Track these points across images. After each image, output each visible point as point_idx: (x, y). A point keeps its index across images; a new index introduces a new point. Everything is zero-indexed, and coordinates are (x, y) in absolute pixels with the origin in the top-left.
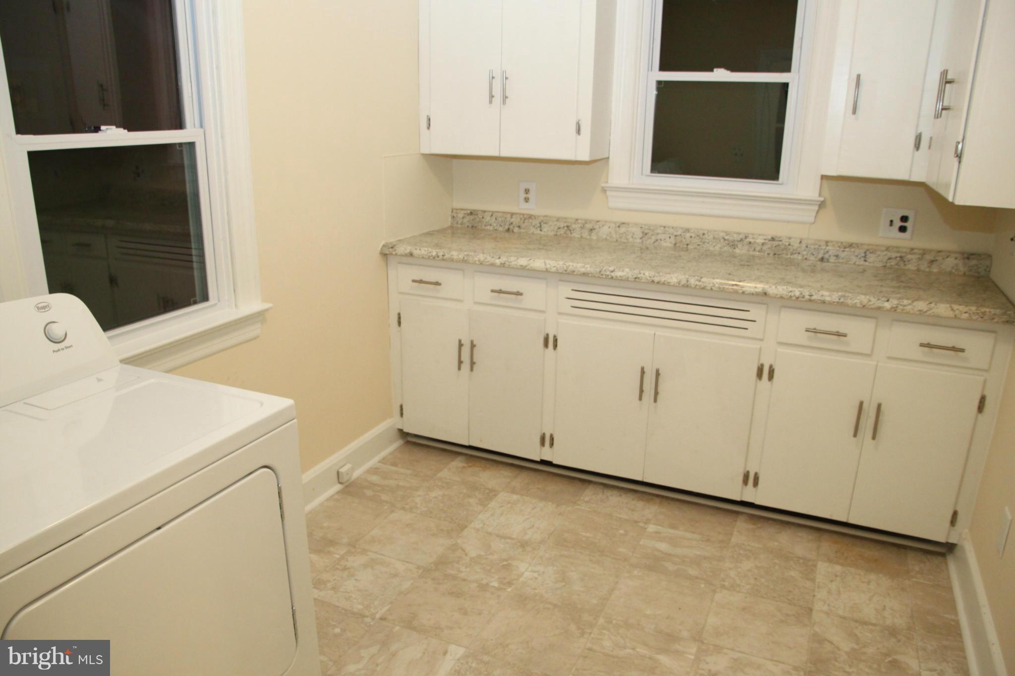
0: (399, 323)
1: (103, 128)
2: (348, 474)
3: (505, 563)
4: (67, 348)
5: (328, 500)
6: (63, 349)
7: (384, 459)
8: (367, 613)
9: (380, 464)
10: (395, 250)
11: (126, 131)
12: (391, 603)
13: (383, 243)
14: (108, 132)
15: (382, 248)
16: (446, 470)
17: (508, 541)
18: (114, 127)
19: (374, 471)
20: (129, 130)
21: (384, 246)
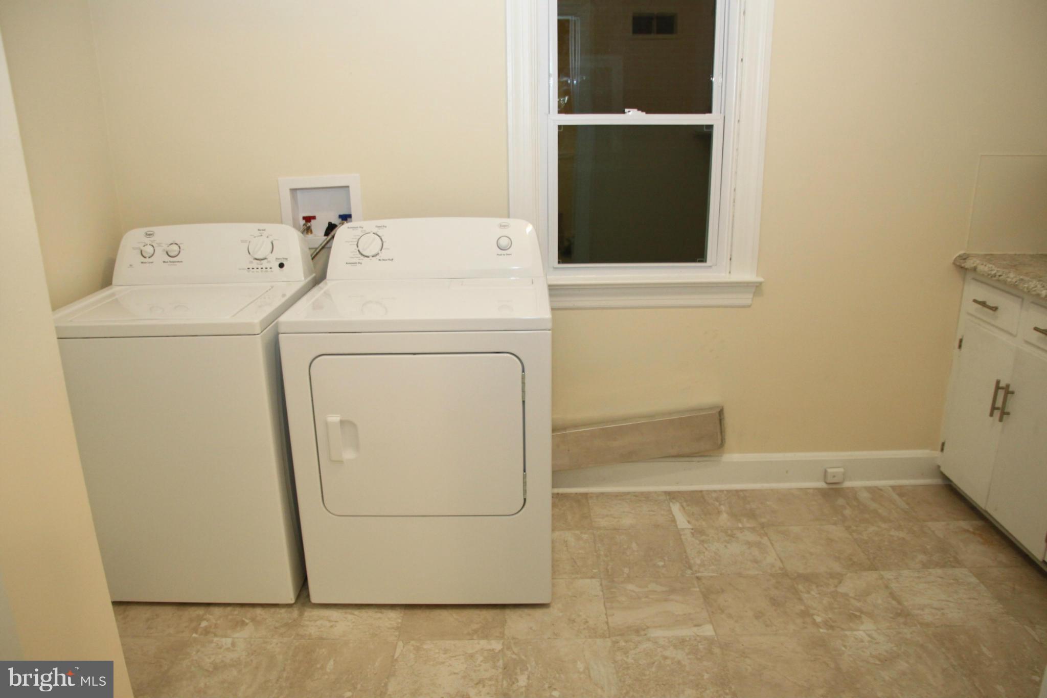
0: (960, 346)
1: (626, 110)
2: (834, 476)
3: (858, 614)
4: (507, 254)
5: (801, 489)
6: (504, 255)
7: (901, 487)
8: (695, 568)
9: (890, 489)
10: (965, 262)
11: (644, 113)
12: (721, 574)
13: (962, 252)
14: (630, 113)
15: (956, 258)
16: (943, 523)
17: (894, 602)
18: (636, 110)
19: (875, 492)
20: (647, 113)
21: (960, 256)
